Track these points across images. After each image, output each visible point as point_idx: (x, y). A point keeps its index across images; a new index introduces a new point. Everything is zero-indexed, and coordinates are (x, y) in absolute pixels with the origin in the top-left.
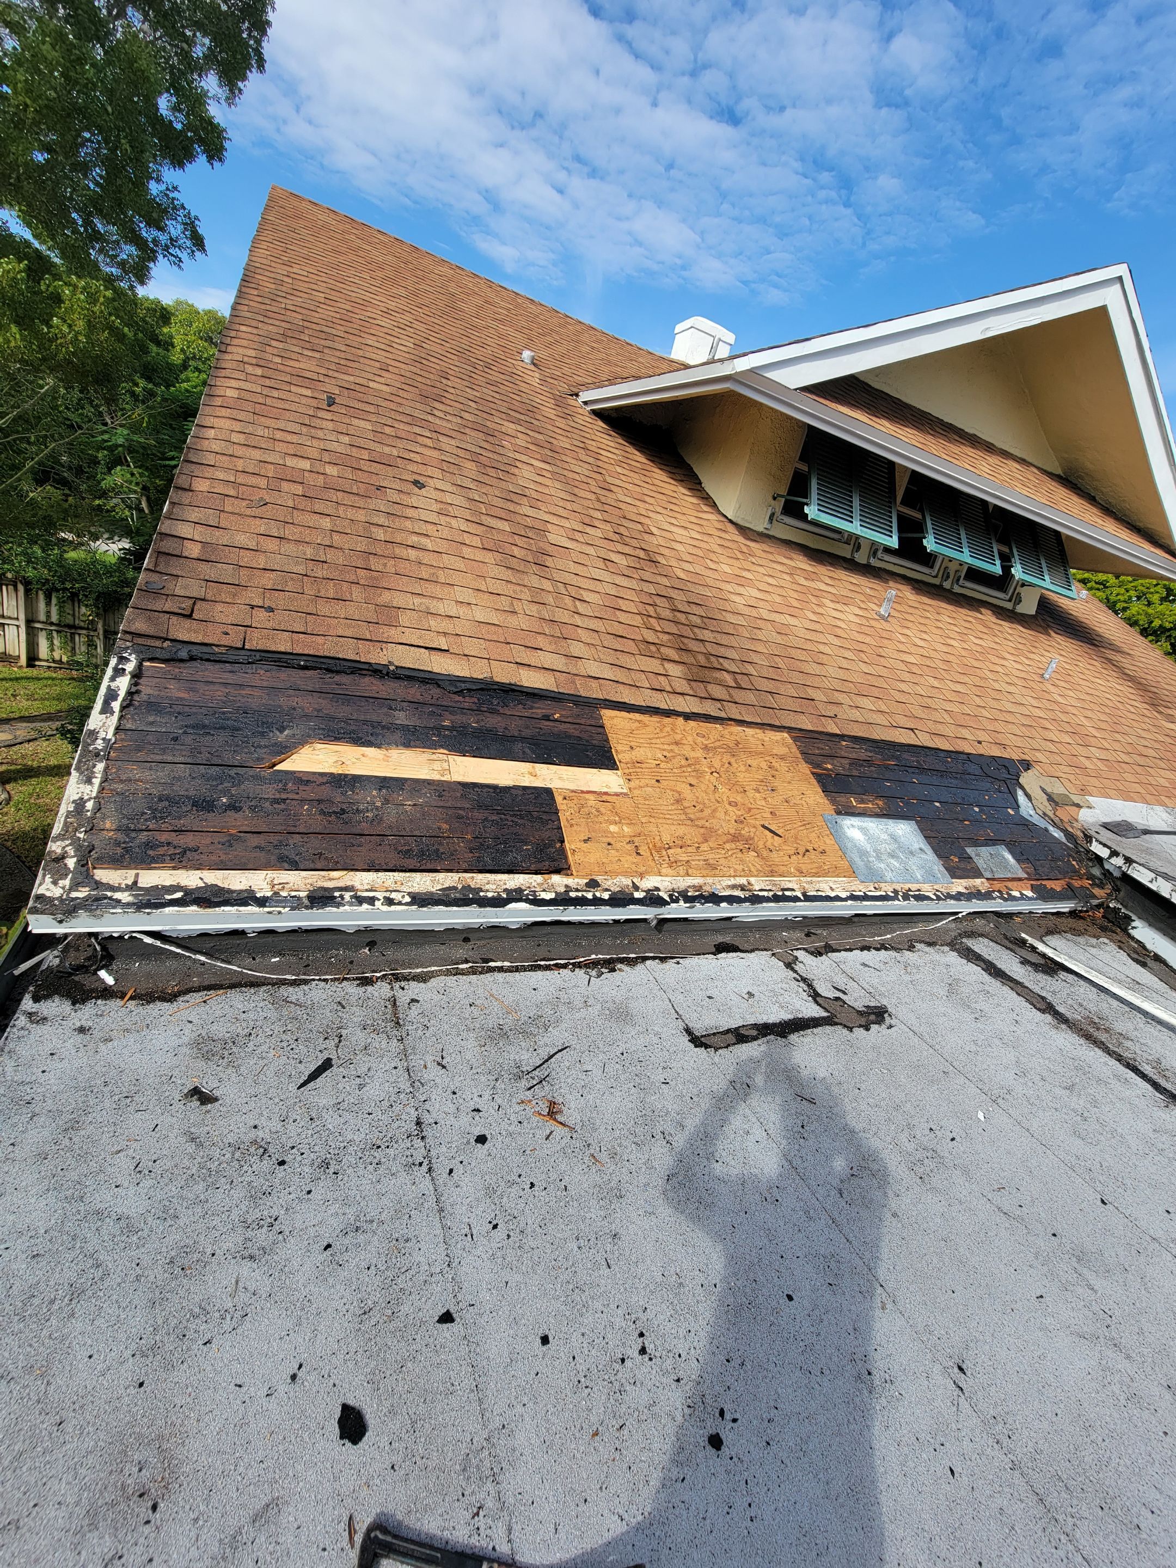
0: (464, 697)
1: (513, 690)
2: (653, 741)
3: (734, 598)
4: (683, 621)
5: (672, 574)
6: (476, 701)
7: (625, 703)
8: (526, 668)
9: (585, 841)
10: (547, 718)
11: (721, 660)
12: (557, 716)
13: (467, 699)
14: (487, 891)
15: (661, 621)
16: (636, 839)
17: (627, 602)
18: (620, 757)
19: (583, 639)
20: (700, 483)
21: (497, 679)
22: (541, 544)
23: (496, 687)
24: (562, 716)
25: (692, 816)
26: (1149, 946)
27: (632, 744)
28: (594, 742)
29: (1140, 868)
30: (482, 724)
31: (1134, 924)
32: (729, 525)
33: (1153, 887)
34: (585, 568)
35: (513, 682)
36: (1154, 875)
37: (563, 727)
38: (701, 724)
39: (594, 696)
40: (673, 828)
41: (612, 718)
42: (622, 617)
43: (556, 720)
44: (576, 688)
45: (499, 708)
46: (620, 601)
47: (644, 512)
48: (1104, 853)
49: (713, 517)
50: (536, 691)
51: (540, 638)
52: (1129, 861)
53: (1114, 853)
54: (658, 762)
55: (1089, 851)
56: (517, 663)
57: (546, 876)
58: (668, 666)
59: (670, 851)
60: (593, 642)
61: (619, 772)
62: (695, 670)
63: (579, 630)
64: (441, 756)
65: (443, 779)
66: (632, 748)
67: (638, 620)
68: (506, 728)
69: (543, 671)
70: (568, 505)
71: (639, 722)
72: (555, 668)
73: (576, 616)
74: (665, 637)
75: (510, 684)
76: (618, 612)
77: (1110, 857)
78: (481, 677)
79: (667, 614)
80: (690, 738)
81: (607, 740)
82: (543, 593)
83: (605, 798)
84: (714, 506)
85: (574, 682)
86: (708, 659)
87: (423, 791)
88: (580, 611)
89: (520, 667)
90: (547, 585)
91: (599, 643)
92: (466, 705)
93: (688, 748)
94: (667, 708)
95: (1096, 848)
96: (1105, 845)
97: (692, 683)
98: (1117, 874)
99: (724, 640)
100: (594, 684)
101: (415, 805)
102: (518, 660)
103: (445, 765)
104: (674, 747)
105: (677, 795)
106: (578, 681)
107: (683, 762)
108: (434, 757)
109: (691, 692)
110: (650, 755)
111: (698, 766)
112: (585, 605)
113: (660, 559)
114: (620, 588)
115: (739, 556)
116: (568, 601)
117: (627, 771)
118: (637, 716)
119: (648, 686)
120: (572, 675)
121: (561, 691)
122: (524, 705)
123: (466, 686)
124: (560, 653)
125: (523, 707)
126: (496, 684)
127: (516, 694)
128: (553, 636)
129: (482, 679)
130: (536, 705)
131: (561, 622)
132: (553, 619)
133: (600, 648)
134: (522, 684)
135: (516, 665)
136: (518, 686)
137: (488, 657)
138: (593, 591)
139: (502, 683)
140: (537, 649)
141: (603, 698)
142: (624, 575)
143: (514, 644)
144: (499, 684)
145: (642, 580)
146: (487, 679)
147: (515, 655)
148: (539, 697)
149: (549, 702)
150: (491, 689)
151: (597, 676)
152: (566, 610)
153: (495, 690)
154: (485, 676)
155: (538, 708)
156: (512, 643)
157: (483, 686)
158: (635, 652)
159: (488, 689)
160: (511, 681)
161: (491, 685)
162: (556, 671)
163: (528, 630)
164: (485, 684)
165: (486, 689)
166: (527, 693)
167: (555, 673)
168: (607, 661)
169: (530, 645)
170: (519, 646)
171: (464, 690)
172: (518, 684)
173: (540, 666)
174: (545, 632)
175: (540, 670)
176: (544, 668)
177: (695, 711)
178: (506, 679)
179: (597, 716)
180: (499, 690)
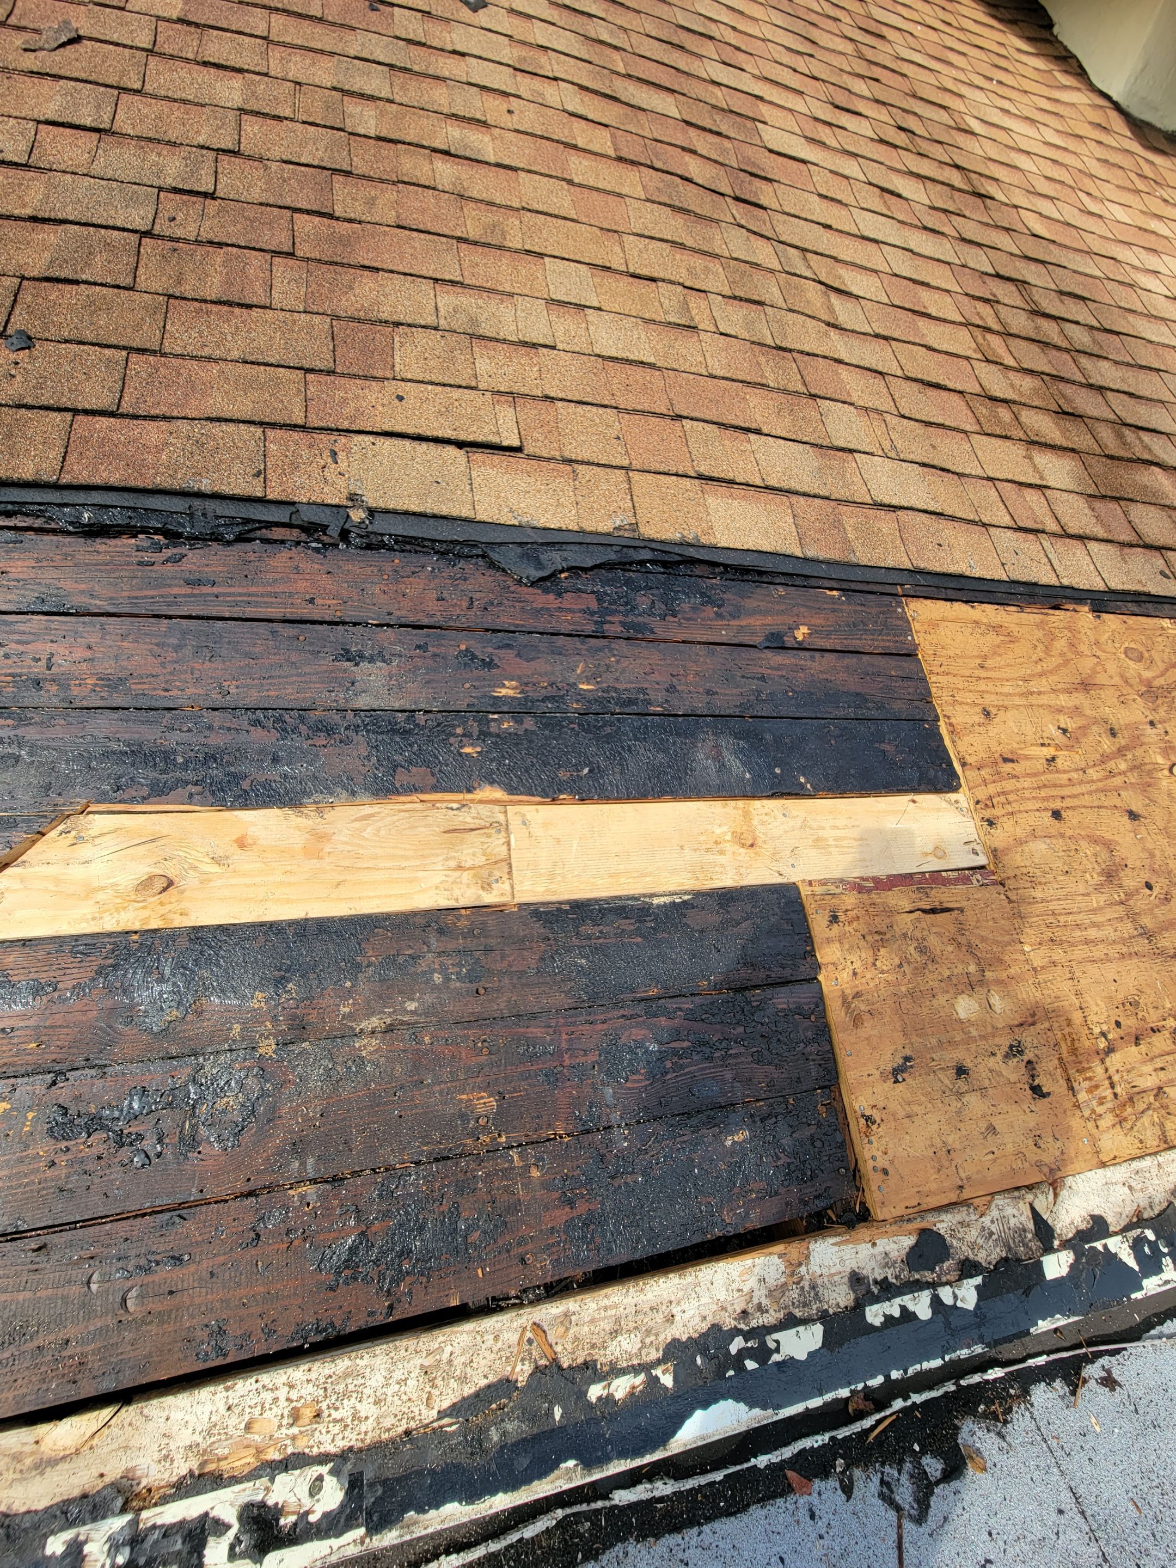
0: (559, 595)
1: (693, 561)
2: (1034, 686)
3: (1143, 280)
4: (1057, 339)
5: (1019, 227)
6: (594, 605)
7: (961, 576)
8: (723, 490)
9: (897, 1073)
10: (777, 643)
11: (1146, 437)
12: (802, 633)
13: (569, 600)
14: (615, 1371)
15: (1011, 341)
16: (1028, 1037)
17: (936, 295)
18: (963, 746)
19: (854, 399)
20: (1050, 25)
21: (648, 531)
22: (749, 151)
23: (645, 555)
24: (814, 631)
25: (1147, 921)
27: (990, 700)
28: (898, 706)
30: (608, 680)
32: (1113, 115)
34: (844, 212)
35: (690, 537)
37: (818, 666)
38: (1132, 620)
39: (890, 563)
40: (1111, 970)
41: (934, 625)
42: (933, 334)
43: (800, 648)
44: (847, 541)
45: (654, 622)
46: (924, 294)
47: (950, 85)
49: (1081, 98)
50: (748, 561)
51: (754, 398)
54: (1049, 752)
56: (700, 477)
57: (794, 1249)
58: (1044, 459)
59: (1115, 1061)
60: (877, 404)
61: (960, 797)
62: (1099, 466)
63: (844, 372)
64: (484, 810)
65: (489, 898)
66: (987, 713)
67: (962, 342)
68: (671, 689)
69: (764, 496)
70: (800, 63)
71: (997, 629)
72: (795, 485)
73: (833, 333)
74: (1027, 383)
75: (684, 544)
76: (922, 323)
78: (605, 526)
79: (1020, 322)
80: (1112, 667)
81: (926, 698)
82: (757, 275)
83: (940, 896)
84: (1081, 73)
85: (838, 524)
86: (1120, 436)
87: (423, 966)
88: (842, 319)
89: (710, 487)
90: (764, 253)
91: (887, 405)
92: (565, 622)
93: (1109, 696)
94: (1053, 581)
97: (1098, 504)
99: (1146, 385)
100: (886, 523)
101: (390, 1029)
102: (704, 469)
103: (496, 844)
104: (1079, 699)
105: (1104, 855)
106: (851, 519)
107: (1107, 744)
108: (466, 818)
109: (1101, 533)
110: (1029, 730)
111: (1139, 752)
112: (850, 304)
113: (992, 189)
114: (919, 262)
115: (1140, 185)
116: (813, 292)
117: (982, 794)
118: (988, 613)
119: (1007, 520)
120: (833, 504)
121: (810, 554)
122: (719, 607)
123: (566, 559)
124: (805, 439)
125: (716, 613)
126: (645, 547)
127: (698, 570)
128: (785, 391)
129: (608, 534)
130: (750, 604)
131: (802, 352)
132: (783, 345)
133: (892, 420)
134: (714, 541)
135: (697, 482)
136: (704, 547)
137: (625, 463)
138: (866, 269)
139: (662, 542)
140: (748, 430)
141: (910, 567)
142: (925, 228)
143: (692, 419)
144: (653, 545)
145: (963, 240)
146: (621, 533)
147: (694, 452)
148: (757, 578)
149: (781, 590)
150: (631, 564)
151: (895, 502)
152: (808, 320)
153: (642, 563)
154: (618, 523)
155: (755, 612)
156: (687, 418)
157: (612, 556)
158: (968, 428)
159: (625, 564)
160: (685, 533)
161: (631, 551)
162: (796, 493)
163: (723, 378)
164: (618, 548)
165: (620, 563)
166: (726, 566)
167: (794, 499)
168: (911, 457)
169: (730, 419)
170: (705, 425)
171: (562, 571)
172: (704, 540)
173: (758, 482)
174: (764, 381)
175: (757, 495)
176: (767, 487)
177: (1116, 584)
178: (672, 529)
179: (899, 622)
180: (652, 562)
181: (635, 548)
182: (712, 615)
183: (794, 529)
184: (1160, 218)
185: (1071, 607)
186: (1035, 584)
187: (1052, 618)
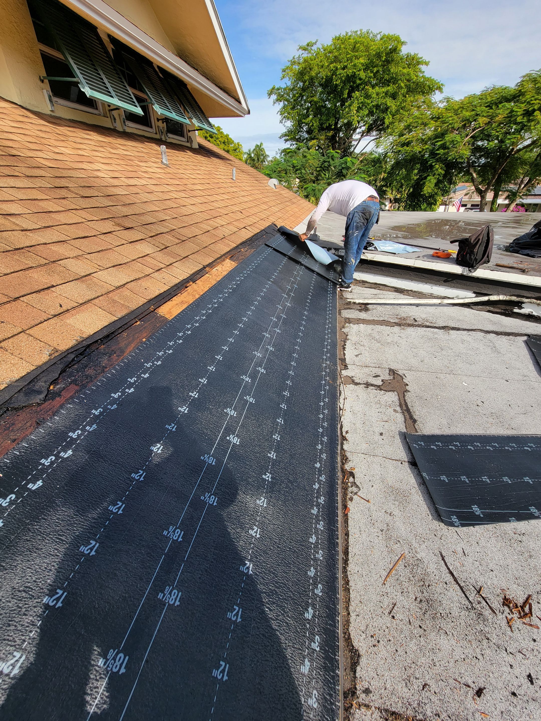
1: (88, 346)
3: (99, 174)
4: (98, 205)
5: (41, 165)
8: (67, 315)
11: (152, 226)
13: (66, 394)
15: (87, 210)
17: (45, 203)
19: (68, 256)
23: (72, 356)
26: (358, 279)
32: (23, 110)
35: (79, 338)
38: (201, 279)
44: (123, 305)
46: (41, 203)
50: (105, 333)
56: (55, 316)
58: (138, 247)
60: (77, 253)
62: (152, 241)
63: (53, 247)
67: (74, 218)
69: (83, 308)
72: (88, 298)
73: (28, 233)
74: (108, 223)
76: (53, 215)
78: (45, 358)
79: (81, 203)
85: (114, 302)
86: (147, 229)
88: (25, 226)
89: (61, 317)
91: (80, 253)
94: (179, 281)
97: (164, 252)
99: (135, 210)
100: (125, 292)
102: (53, 313)
106: (116, 297)
112: (20, 219)
113: (15, 152)
114: (23, 191)
115: (61, 138)
118: (176, 300)
119: (151, 271)
120: (105, 296)
121: (119, 316)
122: (115, 353)
123: (45, 382)
124: (71, 279)
125: (117, 356)
126: (68, 354)
127: (93, 348)
128: (41, 266)
129: (50, 360)
130: (122, 345)
131: (28, 247)
132: (17, 247)
133: (88, 256)
134: (88, 334)
135: (55, 318)
136: (87, 338)
137: (20, 330)
138: (7, 201)
139: (71, 348)
140: (48, 288)
141: (146, 301)
142: (9, 176)
143: (23, 296)
144: (70, 351)
145: (28, 176)
146: (53, 356)
147: (41, 308)
148: (113, 335)
149: (125, 334)
150: (70, 364)
151: (121, 284)
152: (13, 232)
153: (73, 360)
154: (48, 353)
155: (127, 346)
156: (20, 297)
157: (61, 366)
158: (110, 247)
159: (68, 365)
160: (76, 338)
161: (65, 359)
162: (92, 300)
163: (12, 273)
164: (59, 362)
165: (66, 367)
166: (100, 339)
167: (92, 302)
168: (108, 266)
169: (37, 288)
170: (31, 295)
171: (50, 387)
172: (85, 336)
173: (77, 305)
174: (30, 266)
175: (80, 309)
176: (81, 304)
177: (191, 273)
178: (70, 341)
179: (163, 318)
180: (77, 356)
181: (64, 357)
182: (117, 358)
183: (105, 312)
184: (79, 149)
185: (188, 285)
186: (176, 284)
187: (189, 291)
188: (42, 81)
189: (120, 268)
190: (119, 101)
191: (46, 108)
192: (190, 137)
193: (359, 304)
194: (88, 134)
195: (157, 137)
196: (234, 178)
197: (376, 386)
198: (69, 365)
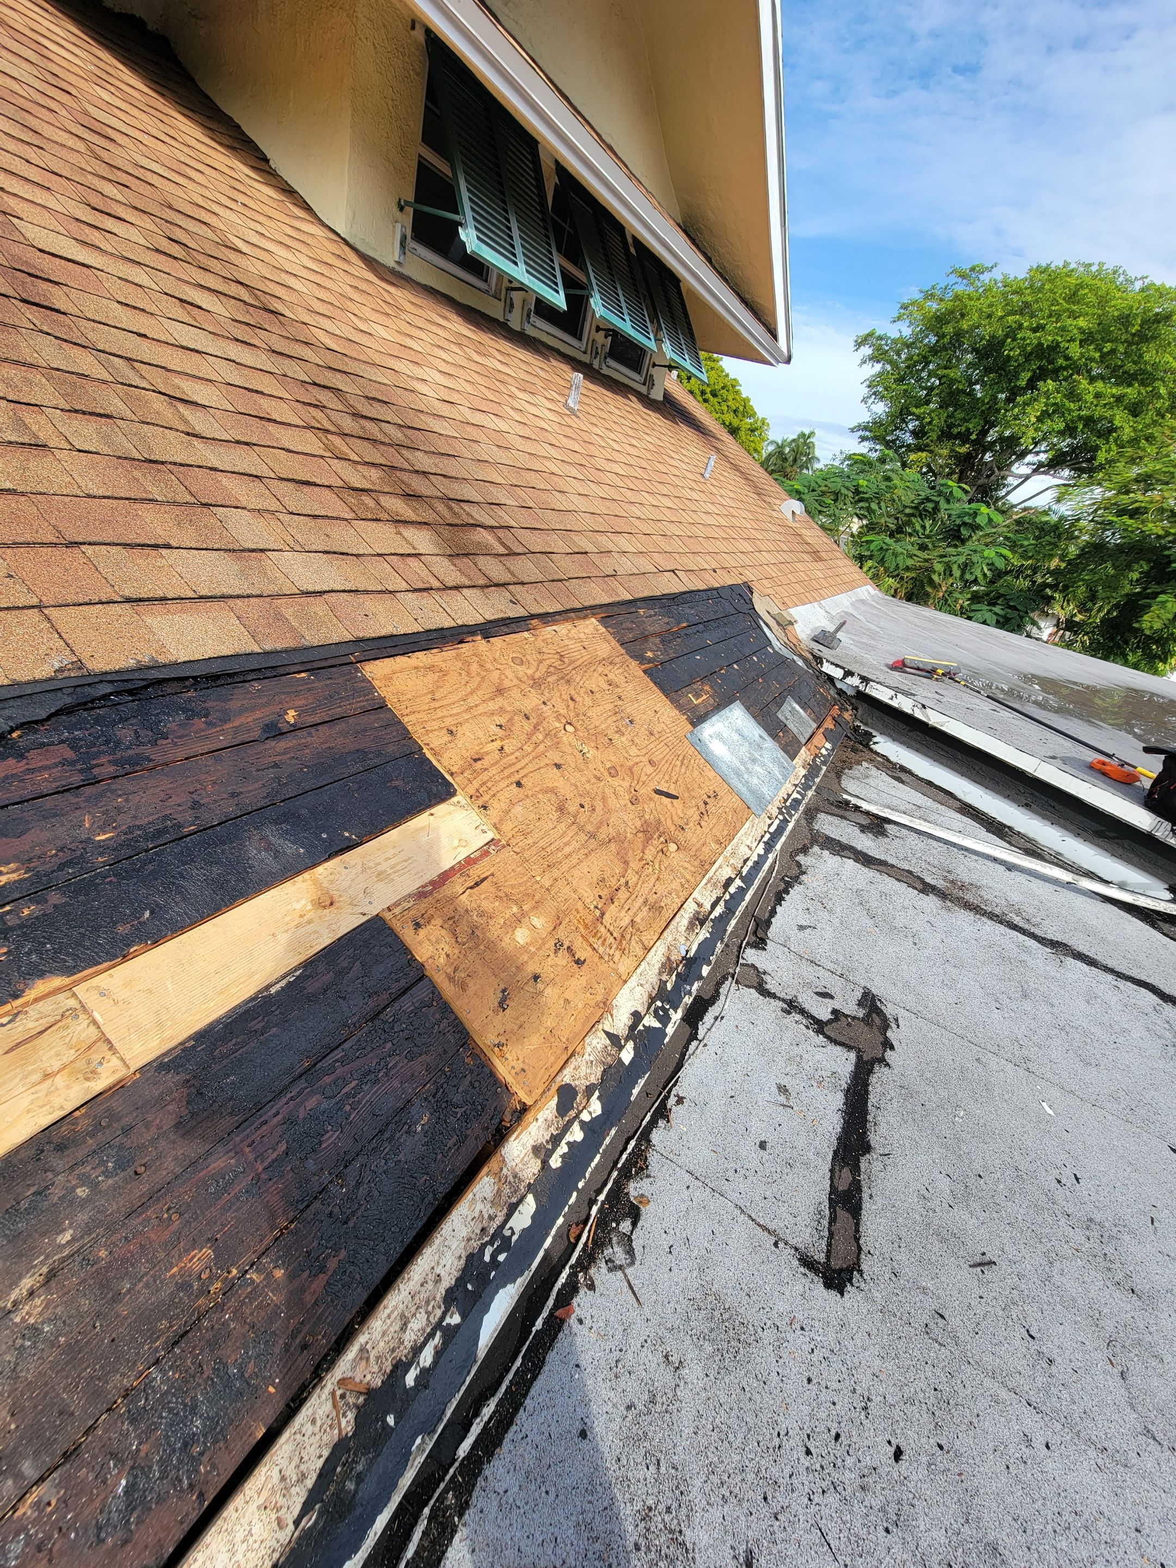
0: (21, 756)
1: (160, 682)
2: (471, 701)
3: (420, 387)
4: (380, 437)
5: (313, 341)
6: (70, 754)
7: (392, 636)
8: (158, 607)
9: (502, 1005)
10: (274, 731)
11: (466, 506)
12: (291, 716)
13: (36, 758)
15: (348, 439)
16: (561, 933)
17: (274, 403)
18: (446, 762)
19: (244, 504)
20: (267, 161)
21: (98, 664)
22: (16, 249)
23: (106, 689)
24: (301, 712)
25: (589, 828)
26: (892, 759)
27: (449, 722)
28: (391, 749)
29: (878, 686)
30: (125, 821)
31: (875, 740)
32: (346, 249)
33: (894, 703)
34: (152, 321)
35: (146, 660)
36: (893, 693)
37: (318, 739)
38: (507, 638)
39: (335, 639)
40: (584, 868)
41: (388, 678)
42: (287, 438)
43: (295, 729)
44: (293, 629)
45: (147, 750)
46: (263, 401)
47: (201, 201)
48: (837, 673)
50: (214, 668)
51: (147, 514)
52: (865, 679)
53: (848, 673)
54: (497, 744)
55: (821, 672)
56: (128, 600)
57: (493, 1164)
58: (409, 532)
59: (607, 918)
60: (266, 505)
61: (459, 798)
62: (446, 532)
63: (224, 480)
64: (46, 1006)
65: (99, 1085)
66: (451, 732)
67: (311, 444)
68: (196, 805)
69: (202, 605)
70: (30, 153)
71: (431, 668)
72: (225, 591)
73: (196, 442)
74: (374, 474)
75: (140, 669)
76: (271, 427)
77: (844, 677)
78: (44, 671)
79: (348, 424)
80: (508, 673)
81: (406, 735)
82: (90, 387)
83: (476, 872)
84: (308, 208)
85: (279, 617)
86: (450, 508)
88: (199, 428)
89: (141, 607)
90: (86, 362)
91: (275, 506)
92: (44, 781)
93: (515, 693)
94: (453, 624)
95: (827, 668)
96: (837, 666)
97: (457, 561)
98: (850, 692)
99: (450, 468)
100: (318, 607)
102: (128, 592)
103: (81, 1030)
104: (500, 702)
105: (553, 798)
106: (289, 610)
107: (528, 726)
108: (28, 1024)
109: (467, 583)
110: (480, 734)
111: (545, 724)
112: (200, 413)
113: (280, 307)
114: (246, 371)
115: (386, 309)
116: (158, 403)
117: (471, 790)
118: (420, 658)
119: (404, 586)
120: (268, 599)
121: (268, 647)
122: (206, 716)
123: (10, 718)
124: (216, 546)
125: (206, 723)
126: (101, 681)
127: (168, 689)
128: (174, 503)
129: (51, 679)
130: (234, 705)
131: (175, 464)
132: (152, 458)
133: (286, 518)
134: (173, 659)
135: (127, 606)
136: (164, 666)
137: (35, 601)
138: (200, 378)
139: (117, 672)
140: (156, 546)
141: (351, 638)
142: (237, 340)
143: (90, 544)
144: (109, 678)
145: (274, 352)
146: (66, 674)
147: (110, 577)
148: (229, 680)
149: (257, 685)
150: (92, 701)
151: (318, 588)
152: (167, 431)
153: (105, 697)
154: (57, 665)
155: (242, 711)
156: (84, 543)
157: (66, 700)
158: (346, 516)
159: (85, 703)
160: (139, 657)
161: (87, 690)
162: (231, 597)
163: (104, 497)
164: (70, 690)
165: (79, 704)
166: (195, 678)
167: (230, 602)
168: (314, 548)
169: (132, 538)
170: (109, 548)
171: (12, 730)
172: (162, 659)
173: (191, 595)
174: (151, 497)
175: (194, 606)
176: (201, 597)
177: (490, 617)
178: (123, 658)
179: (363, 684)
180: (118, 693)
181: (89, 685)
182: (203, 726)
183: (243, 629)
184: (411, 337)
185: (470, 639)
186: (442, 629)
187: (463, 650)
188: (401, 209)
189: (338, 561)
190: (526, 275)
191: (390, 256)
192: (651, 376)
193: (867, 813)
194: (446, 318)
195: (586, 359)
196: (707, 475)
197: (813, 1017)
198: (87, 705)
